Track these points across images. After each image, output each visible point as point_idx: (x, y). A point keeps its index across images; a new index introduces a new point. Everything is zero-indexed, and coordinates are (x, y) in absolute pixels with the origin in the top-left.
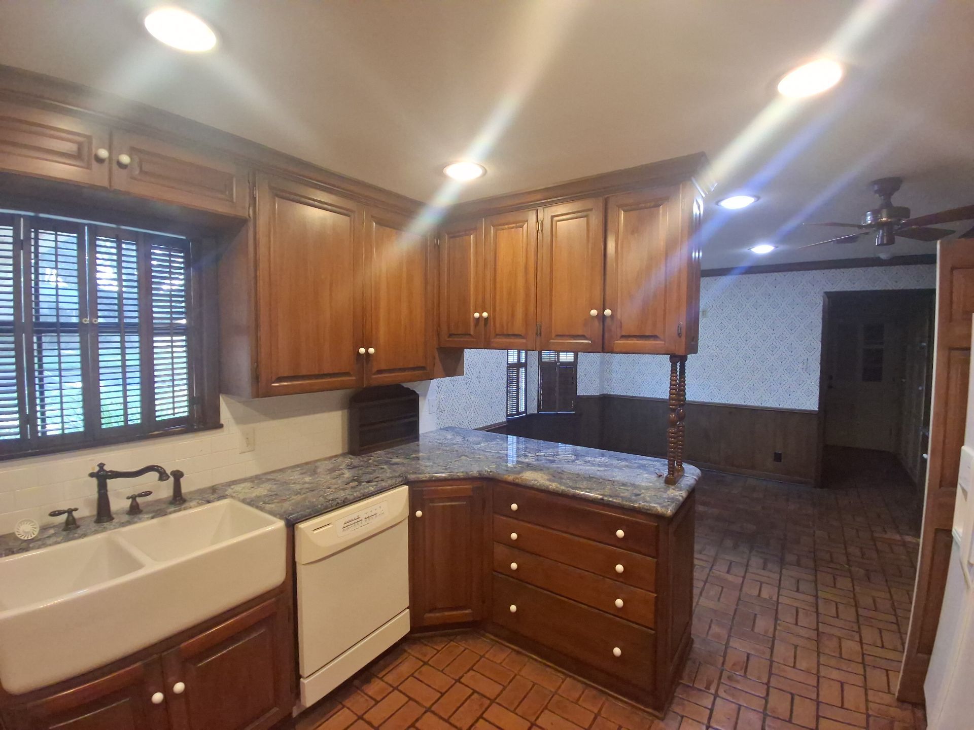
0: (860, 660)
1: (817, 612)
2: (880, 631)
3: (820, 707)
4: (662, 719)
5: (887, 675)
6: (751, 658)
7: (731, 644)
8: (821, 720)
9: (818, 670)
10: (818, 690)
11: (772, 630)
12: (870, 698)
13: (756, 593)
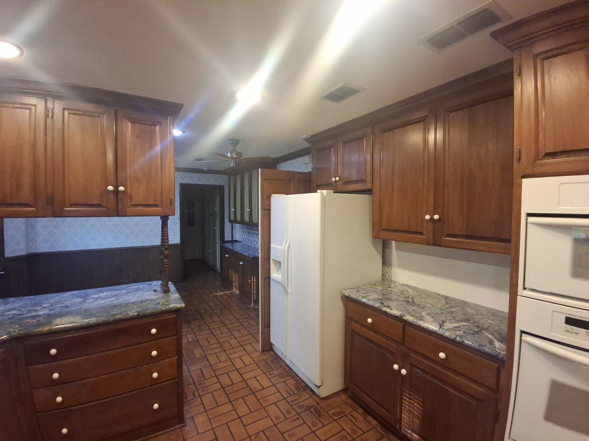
0: (240, 345)
1: (214, 335)
2: (239, 330)
3: (239, 371)
4: (185, 426)
5: (251, 345)
6: (203, 370)
7: (191, 370)
8: (243, 375)
9: (229, 358)
10: (234, 365)
11: (203, 353)
12: (252, 357)
13: (187, 341)
